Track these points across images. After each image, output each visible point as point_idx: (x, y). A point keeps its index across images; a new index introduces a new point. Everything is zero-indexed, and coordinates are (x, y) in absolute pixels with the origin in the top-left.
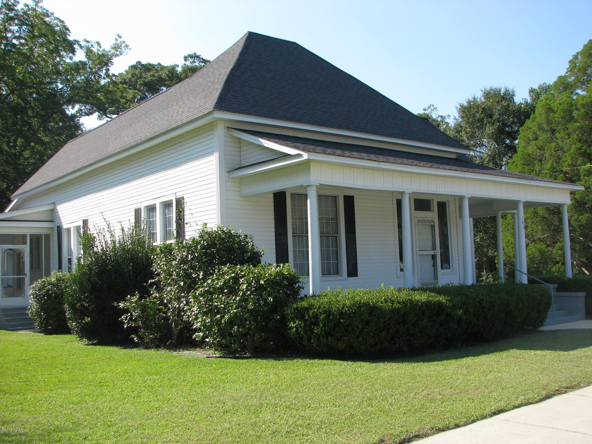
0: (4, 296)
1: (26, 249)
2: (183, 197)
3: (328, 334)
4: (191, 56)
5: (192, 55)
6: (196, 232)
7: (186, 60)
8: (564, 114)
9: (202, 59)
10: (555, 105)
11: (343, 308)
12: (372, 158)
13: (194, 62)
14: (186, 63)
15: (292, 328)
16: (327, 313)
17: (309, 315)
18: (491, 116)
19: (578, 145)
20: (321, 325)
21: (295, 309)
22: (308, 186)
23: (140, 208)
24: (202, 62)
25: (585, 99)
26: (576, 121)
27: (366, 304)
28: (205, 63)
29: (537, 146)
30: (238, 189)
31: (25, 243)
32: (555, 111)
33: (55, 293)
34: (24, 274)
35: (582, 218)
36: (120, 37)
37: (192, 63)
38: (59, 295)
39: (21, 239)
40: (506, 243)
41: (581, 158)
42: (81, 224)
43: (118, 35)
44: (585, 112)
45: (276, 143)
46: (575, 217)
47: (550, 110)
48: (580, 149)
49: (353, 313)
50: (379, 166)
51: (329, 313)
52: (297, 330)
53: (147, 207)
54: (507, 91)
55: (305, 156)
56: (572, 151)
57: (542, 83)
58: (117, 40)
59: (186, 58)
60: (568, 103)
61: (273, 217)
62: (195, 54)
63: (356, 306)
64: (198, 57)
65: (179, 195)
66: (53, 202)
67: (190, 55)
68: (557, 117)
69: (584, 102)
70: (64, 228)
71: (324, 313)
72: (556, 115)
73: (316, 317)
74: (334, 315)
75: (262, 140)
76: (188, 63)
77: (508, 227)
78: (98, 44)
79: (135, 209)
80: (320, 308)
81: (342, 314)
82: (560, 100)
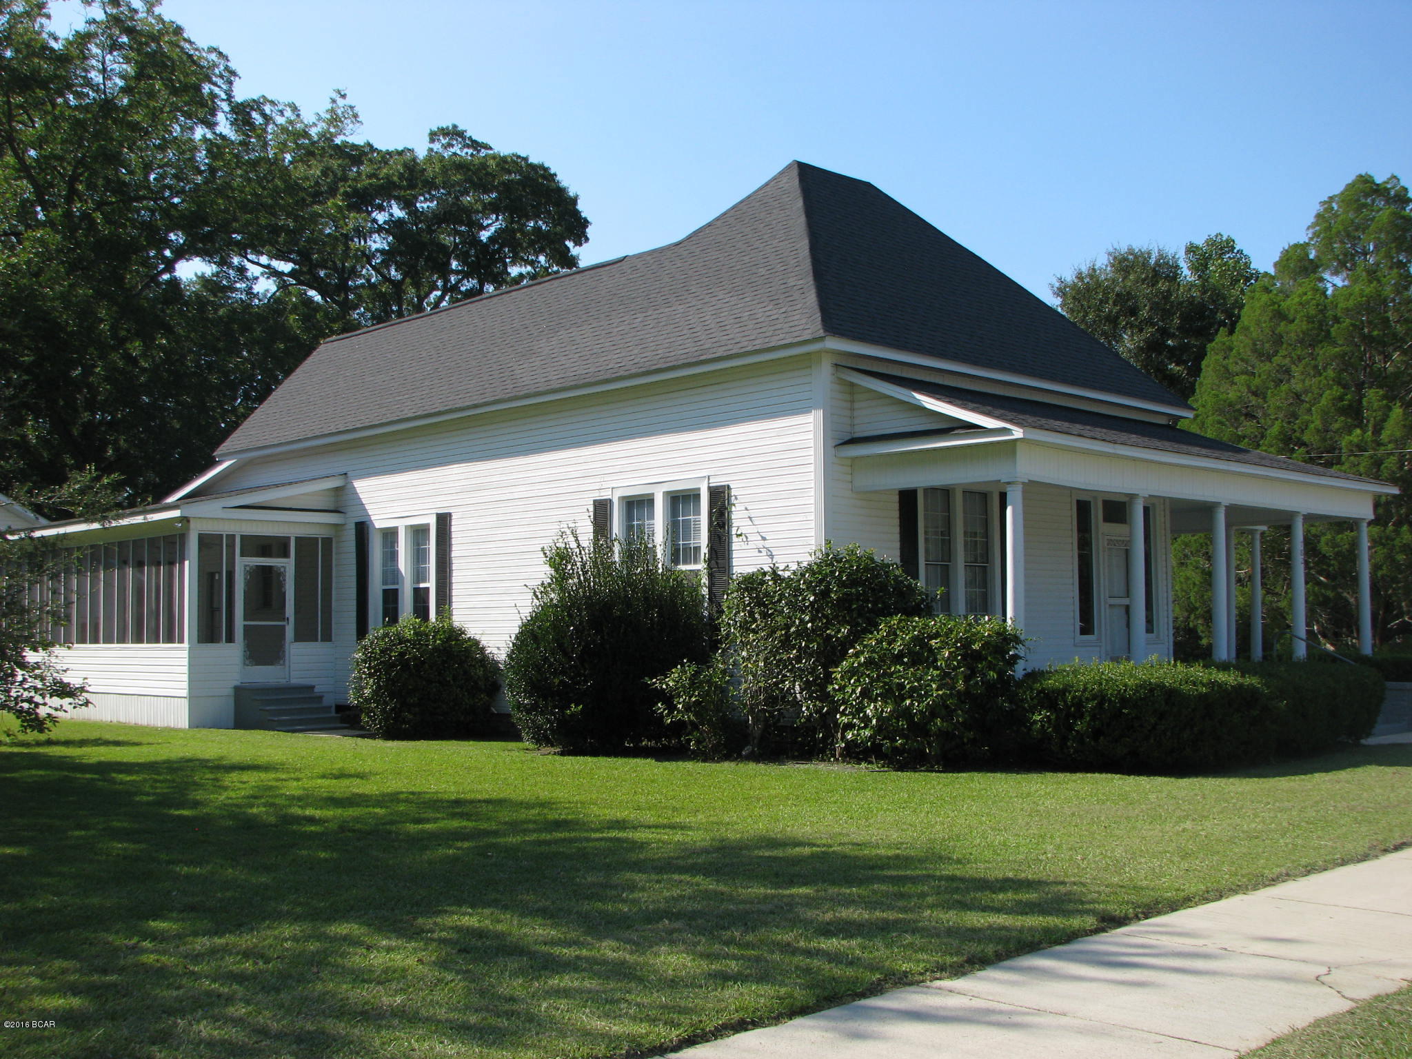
0: (247, 662)
1: (287, 566)
2: (728, 486)
3: (1097, 734)
4: (444, 132)
5: (448, 128)
6: (760, 552)
7: (432, 141)
8: (1310, 326)
9: (470, 138)
10: (1290, 304)
11: (1125, 690)
12: (1082, 433)
13: (450, 145)
14: (432, 146)
15: (1035, 722)
16: (1099, 699)
17: (1065, 702)
18: (1133, 312)
19: (1337, 391)
20: (1088, 719)
21: (1039, 692)
22: (1009, 483)
23: (610, 500)
24: (468, 146)
25: (1352, 297)
26: (1334, 343)
27: (1161, 686)
28: (475, 149)
29: (1249, 387)
30: (849, 478)
31: (286, 554)
32: (1291, 317)
33: (415, 658)
34: (284, 619)
35: (1342, 539)
36: (344, 96)
37: (445, 147)
38: (423, 663)
39: (276, 546)
40: (1181, 583)
41: (1343, 418)
42: (432, 521)
43: (339, 92)
44: (1352, 325)
45: (950, 403)
46: (1329, 536)
47: (1280, 315)
48: (1341, 399)
49: (1141, 699)
50: (1111, 451)
51: (1101, 697)
52: (1043, 726)
53: (624, 498)
54: (1161, 256)
55: (1018, 433)
56: (1324, 401)
57: (1213, 235)
58: (334, 101)
59: (433, 136)
60: (1318, 305)
61: (897, 530)
62: (455, 126)
63: (1145, 689)
64: (461, 134)
65: (716, 481)
66: (345, 471)
67: (443, 129)
68: (1293, 330)
69: (1351, 303)
70: (377, 527)
71: (1094, 699)
72: (1292, 327)
73: (1079, 704)
74: (1110, 700)
75: (918, 396)
76: (437, 147)
77: (1184, 550)
78: (294, 108)
79: (595, 501)
80: (1085, 690)
81: (1124, 701)
82: (1300, 296)
